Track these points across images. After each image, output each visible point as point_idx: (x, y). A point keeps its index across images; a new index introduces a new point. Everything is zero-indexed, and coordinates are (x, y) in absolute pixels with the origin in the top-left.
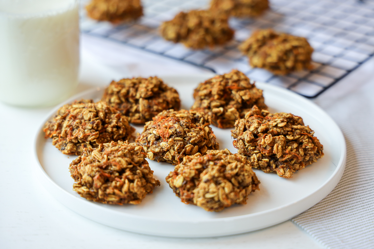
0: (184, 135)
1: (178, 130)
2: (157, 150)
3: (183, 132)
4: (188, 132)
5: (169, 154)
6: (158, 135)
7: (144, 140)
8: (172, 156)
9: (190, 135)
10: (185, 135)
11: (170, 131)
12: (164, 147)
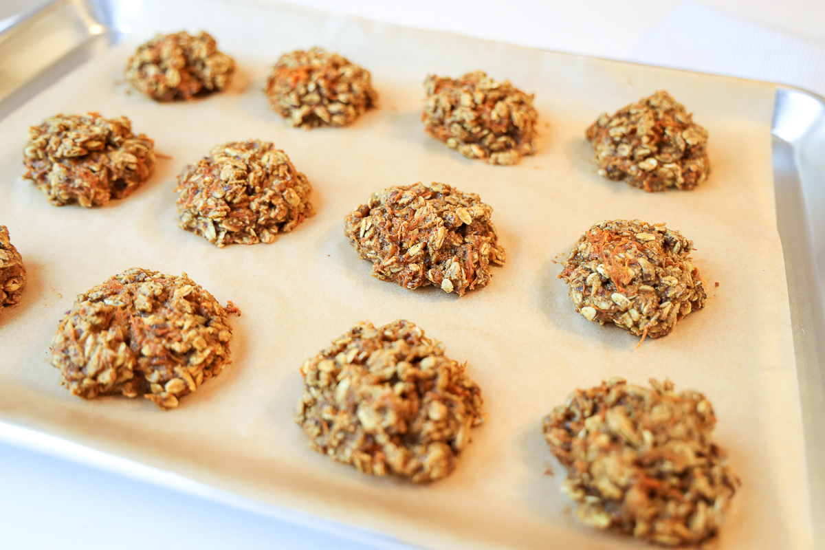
0: (656, 280)
1: (645, 271)
2: (605, 306)
3: (654, 275)
4: (663, 276)
5: (628, 316)
6: (607, 277)
7: (579, 281)
8: (634, 322)
9: (668, 283)
10: (657, 282)
11: (632, 272)
12: (618, 303)
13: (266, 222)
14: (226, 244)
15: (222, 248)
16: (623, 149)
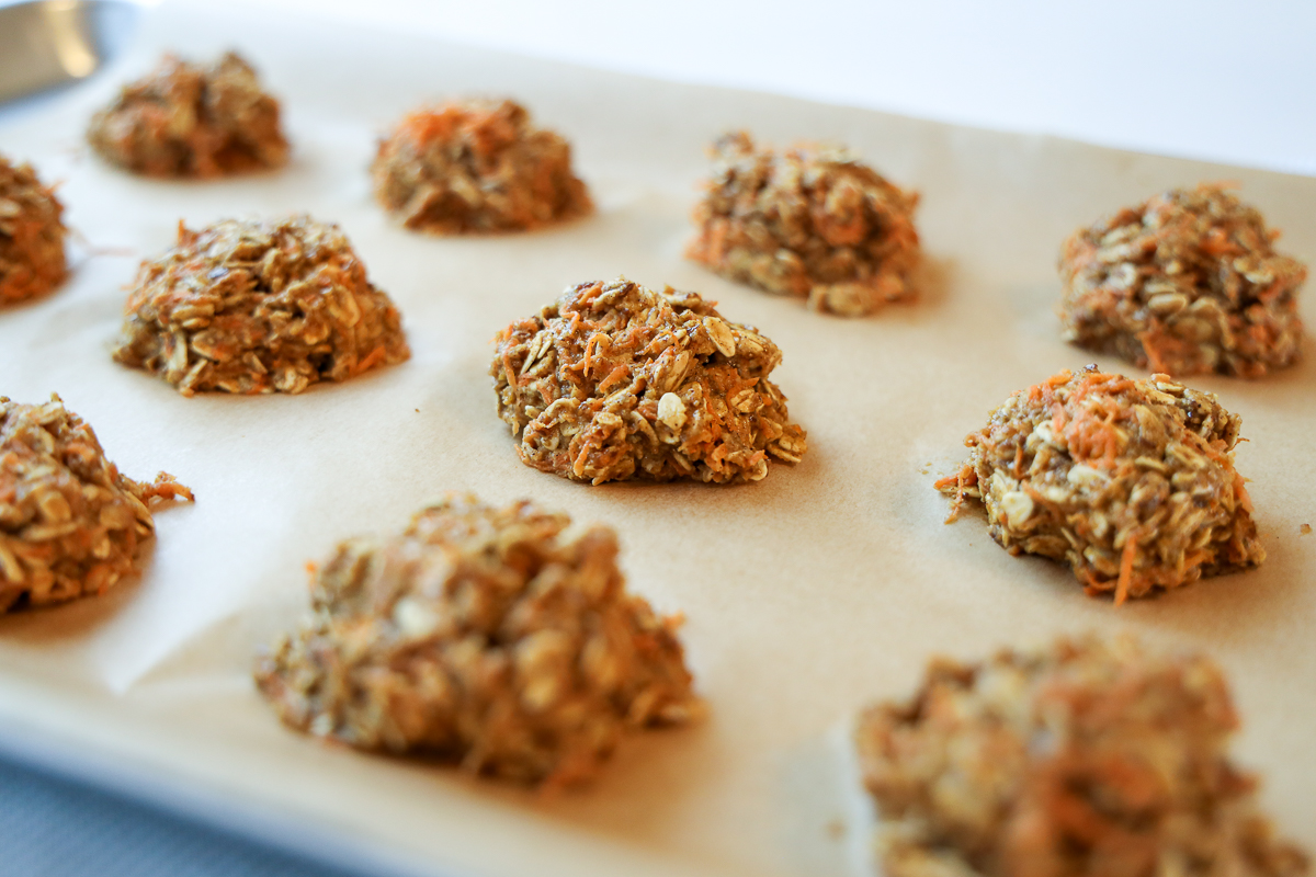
13: (281, 347)
14: (201, 388)
15: (187, 396)
16: (1122, 275)
